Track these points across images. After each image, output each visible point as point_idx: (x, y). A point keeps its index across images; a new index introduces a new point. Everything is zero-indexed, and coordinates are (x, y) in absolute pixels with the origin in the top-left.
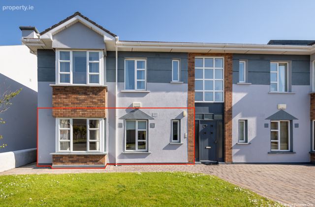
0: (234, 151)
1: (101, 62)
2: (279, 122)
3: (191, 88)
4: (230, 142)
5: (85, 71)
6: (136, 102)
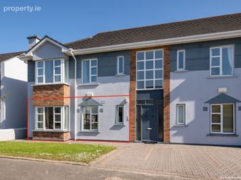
0: (172, 132)
1: (63, 66)
3: (133, 79)
4: (168, 124)
5: (52, 73)
6: (90, 92)
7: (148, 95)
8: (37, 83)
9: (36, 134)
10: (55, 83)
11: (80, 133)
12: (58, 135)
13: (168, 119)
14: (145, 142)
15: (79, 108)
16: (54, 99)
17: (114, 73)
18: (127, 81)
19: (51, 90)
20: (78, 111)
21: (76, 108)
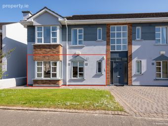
0: (134, 79)
1: (58, 31)
2: (161, 62)
3: (108, 44)
4: (131, 73)
5: (50, 36)
6: (78, 52)
7: (118, 54)
8: (37, 43)
9: (36, 82)
10: (52, 43)
11: (70, 81)
12: (55, 83)
13: (131, 70)
14: (116, 85)
15: (70, 62)
16: (51, 55)
17: (95, 39)
18: (104, 45)
19: (49, 48)
20: (69, 64)
21: (68, 62)
